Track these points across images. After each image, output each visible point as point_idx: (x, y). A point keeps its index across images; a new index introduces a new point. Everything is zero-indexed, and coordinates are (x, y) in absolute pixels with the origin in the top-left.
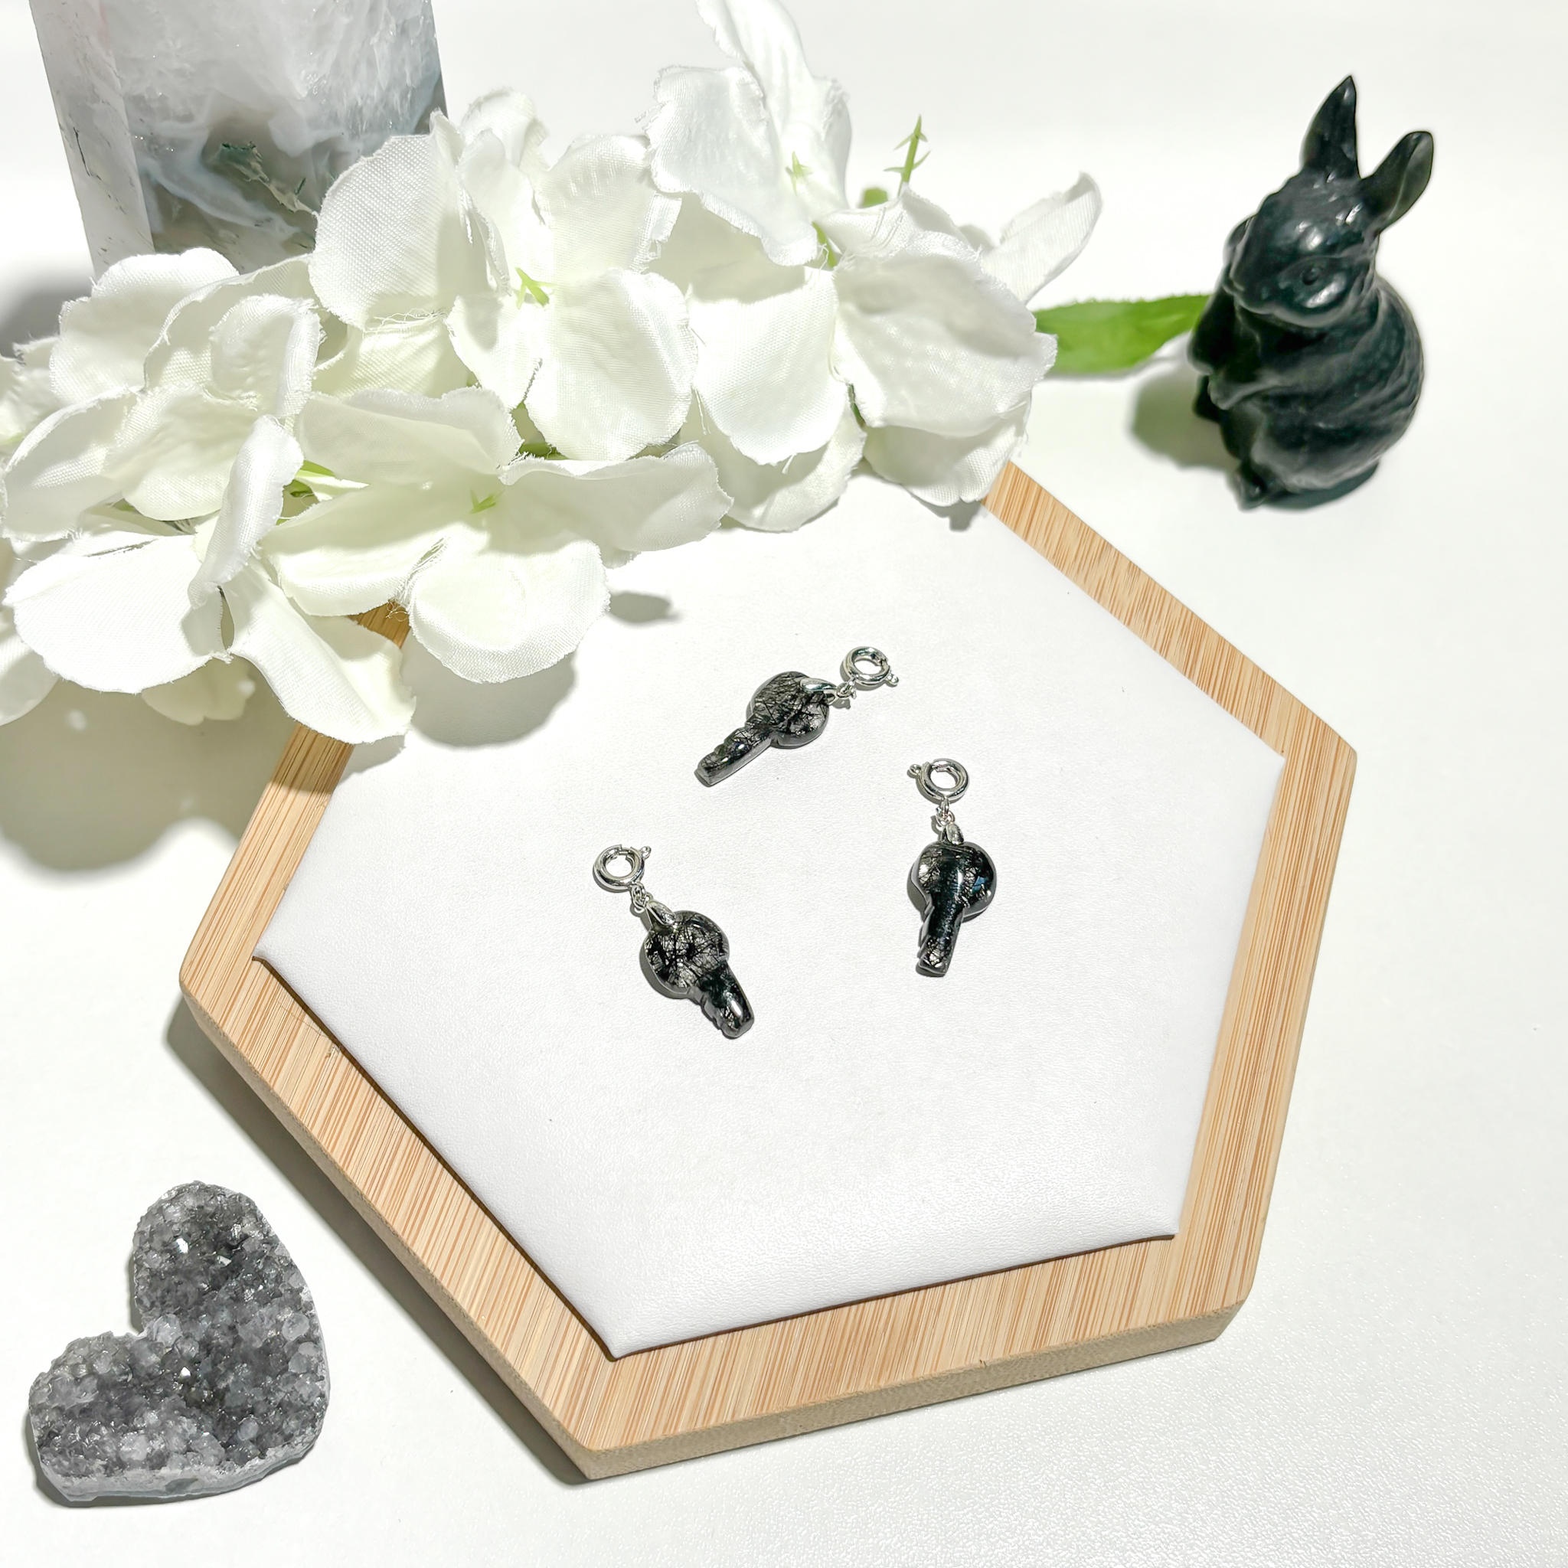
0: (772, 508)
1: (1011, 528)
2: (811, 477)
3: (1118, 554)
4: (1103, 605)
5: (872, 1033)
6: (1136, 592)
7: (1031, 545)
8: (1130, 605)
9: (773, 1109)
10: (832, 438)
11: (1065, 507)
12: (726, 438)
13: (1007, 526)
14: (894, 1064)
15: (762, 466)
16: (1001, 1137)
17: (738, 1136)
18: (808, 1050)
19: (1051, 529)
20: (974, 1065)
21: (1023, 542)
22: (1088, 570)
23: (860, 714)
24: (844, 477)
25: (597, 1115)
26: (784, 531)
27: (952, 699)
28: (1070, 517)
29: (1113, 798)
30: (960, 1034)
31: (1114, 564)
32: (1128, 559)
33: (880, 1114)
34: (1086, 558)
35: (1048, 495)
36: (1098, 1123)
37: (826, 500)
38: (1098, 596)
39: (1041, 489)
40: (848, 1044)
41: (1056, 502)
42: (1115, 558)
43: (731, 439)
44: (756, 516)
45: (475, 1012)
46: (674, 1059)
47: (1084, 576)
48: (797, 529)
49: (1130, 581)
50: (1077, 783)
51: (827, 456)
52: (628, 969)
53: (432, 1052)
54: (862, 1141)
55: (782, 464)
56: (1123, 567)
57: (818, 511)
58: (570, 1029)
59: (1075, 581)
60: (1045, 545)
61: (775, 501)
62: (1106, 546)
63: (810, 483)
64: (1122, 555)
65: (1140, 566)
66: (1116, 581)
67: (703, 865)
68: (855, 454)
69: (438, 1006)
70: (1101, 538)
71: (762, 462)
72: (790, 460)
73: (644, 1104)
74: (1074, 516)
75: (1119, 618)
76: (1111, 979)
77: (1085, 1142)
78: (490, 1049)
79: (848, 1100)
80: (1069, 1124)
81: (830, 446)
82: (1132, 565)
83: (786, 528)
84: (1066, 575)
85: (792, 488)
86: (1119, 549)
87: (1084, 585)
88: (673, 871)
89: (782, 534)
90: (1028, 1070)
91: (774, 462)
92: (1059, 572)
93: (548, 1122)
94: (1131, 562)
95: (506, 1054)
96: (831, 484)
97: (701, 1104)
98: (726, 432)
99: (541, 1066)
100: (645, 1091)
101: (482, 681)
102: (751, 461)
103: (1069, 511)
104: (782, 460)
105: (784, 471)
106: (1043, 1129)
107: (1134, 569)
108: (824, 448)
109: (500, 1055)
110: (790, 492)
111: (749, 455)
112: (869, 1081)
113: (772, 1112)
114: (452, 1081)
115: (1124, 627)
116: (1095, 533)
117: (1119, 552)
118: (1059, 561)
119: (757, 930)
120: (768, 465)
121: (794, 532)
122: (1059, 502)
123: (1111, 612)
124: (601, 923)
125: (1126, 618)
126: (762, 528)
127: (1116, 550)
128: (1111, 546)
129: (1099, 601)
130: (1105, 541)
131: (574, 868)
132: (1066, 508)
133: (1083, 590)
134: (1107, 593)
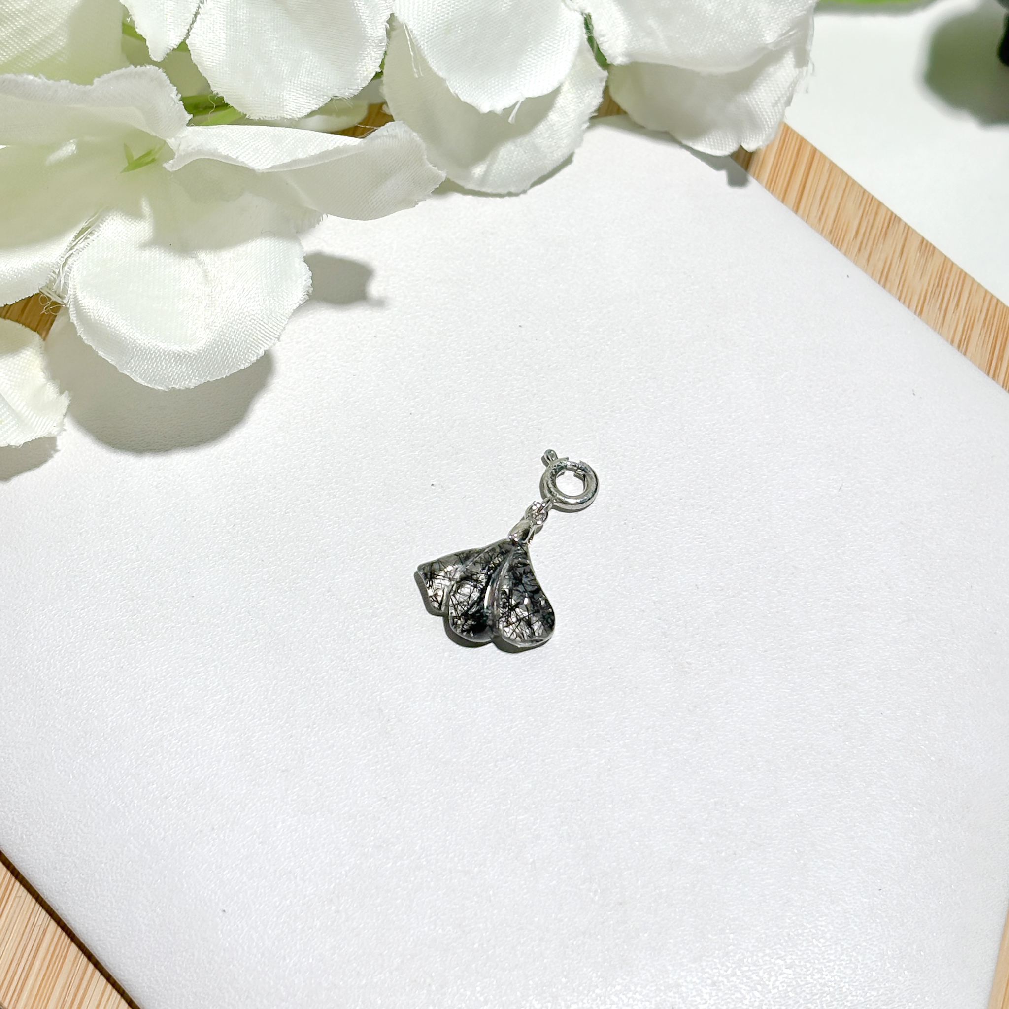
0: (495, 166)
1: (778, 198)
2: (542, 127)
3: (908, 229)
4: (890, 291)
5: (610, 806)
6: (929, 275)
7: (802, 218)
8: (922, 290)
9: (492, 898)
10: (565, 78)
11: (843, 173)
12: (441, 81)
13: (775, 196)
14: (637, 843)
15: (484, 114)
16: (767, 931)
17: (450, 930)
18: (534, 827)
19: (828, 197)
20: (733, 845)
21: (792, 214)
22: (872, 249)
23: (597, 422)
24: (580, 126)
25: (280, 904)
26: (510, 194)
27: (708, 404)
28: (850, 184)
29: (901, 523)
30: (718, 807)
31: (903, 240)
32: (920, 235)
33: (621, 904)
34: (869, 234)
35: (823, 157)
36: (884, 915)
37: (559, 155)
38: (883, 280)
39: (814, 151)
40: (581, 820)
41: (833, 166)
42: (905, 234)
43: (447, 82)
44: (476, 176)
45: (133, 781)
46: (372, 838)
47: (866, 256)
48: (524, 192)
49: (923, 261)
50: (859, 505)
51: (560, 101)
52: (317, 729)
53: (82, 830)
54: (599, 937)
55: (508, 111)
56: (914, 246)
57: (550, 168)
58: (247, 801)
59: (856, 262)
60: (820, 219)
61: (499, 157)
62: (893, 219)
63: (541, 134)
64: (914, 230)
65: (934, 243)
66: (905, 263)
67: (408, 604)
68: (594, 99)
69: (88, 774)
70: (888, 209)
71: (485, 108)
72: (517, 107)
73: (336, 892)
74: (854, 183)
75: (909, 307)
76: (899, 741)
77: (868, 937)
78: (151, 825)
79: (582, 887)
80: (848, 916)
81: (564, 89)
82: (925, 242)
83: (513, 189)
84: (845, 254)
85: (519, 141)
86: (909, 223)
87: (867, 266)
88: (371, 611)
89: (507, 198)
90: (798, 851)
91: (499, 107)
92: (837, 251)
93: (221, 914)
94: (923, 239)
95: (171, 832)
96: (564, 135)
97: (405, 892)
98: (441, 74)
99: (213, 846)
100: (338, 876)
101: (168, 387)
102: (471, 109)
103: (849, 178)
104: (507, 106)
105: (510, 119)
106: (817, 922)
107: (927, 248)
108: (556, 92)
109: (163, 833)
110: (516, 146)
111: (469, 101)
112: (607, 865)
113: (490, 901)
114: (106, 864)
115: (916, 317)
116: (880, 204)
117: (909, 227)
118: (836, 238)
119: (473, 682)
120: (491, 114)
121: (522, 196)
122: (836, 166)
123: (899, 299)
124: (285, 673)
125: (917, 307)
126: (484, 190)
127: (906, 224)
128: (900, 219)
129: (884, 286)
130: (892, 213)
131: (253, 607)
132: (846, 174)
133: (866, 272)
134: (894, 278)
